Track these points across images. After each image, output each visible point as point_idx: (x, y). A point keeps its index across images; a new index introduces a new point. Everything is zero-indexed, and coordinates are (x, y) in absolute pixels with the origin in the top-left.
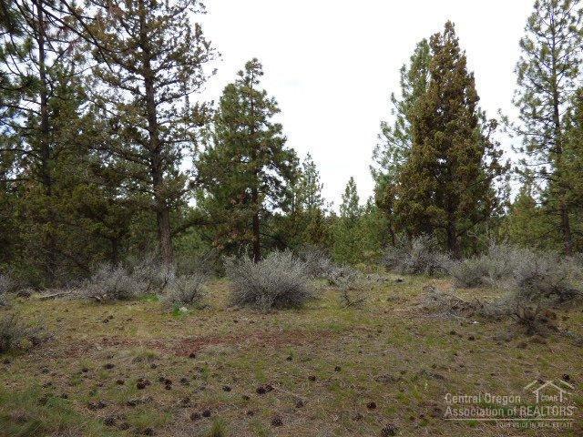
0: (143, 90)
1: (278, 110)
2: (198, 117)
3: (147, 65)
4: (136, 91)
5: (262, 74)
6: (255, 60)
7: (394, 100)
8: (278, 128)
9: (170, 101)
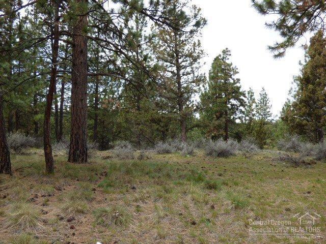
0: (176, 71)
1: (238, 72)
2: (198, 81)
3: (177, 61)
4: (172, 72)
5: (230, 55)
6: (227, 49)
7: (300, 64)
8: (238, 80)
9: (186, 75)
